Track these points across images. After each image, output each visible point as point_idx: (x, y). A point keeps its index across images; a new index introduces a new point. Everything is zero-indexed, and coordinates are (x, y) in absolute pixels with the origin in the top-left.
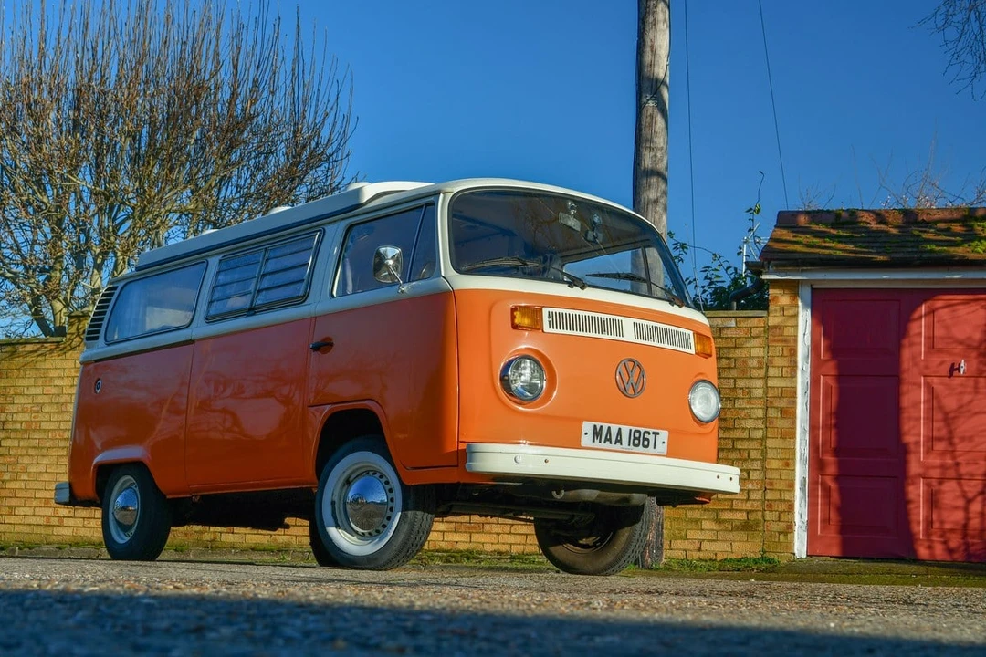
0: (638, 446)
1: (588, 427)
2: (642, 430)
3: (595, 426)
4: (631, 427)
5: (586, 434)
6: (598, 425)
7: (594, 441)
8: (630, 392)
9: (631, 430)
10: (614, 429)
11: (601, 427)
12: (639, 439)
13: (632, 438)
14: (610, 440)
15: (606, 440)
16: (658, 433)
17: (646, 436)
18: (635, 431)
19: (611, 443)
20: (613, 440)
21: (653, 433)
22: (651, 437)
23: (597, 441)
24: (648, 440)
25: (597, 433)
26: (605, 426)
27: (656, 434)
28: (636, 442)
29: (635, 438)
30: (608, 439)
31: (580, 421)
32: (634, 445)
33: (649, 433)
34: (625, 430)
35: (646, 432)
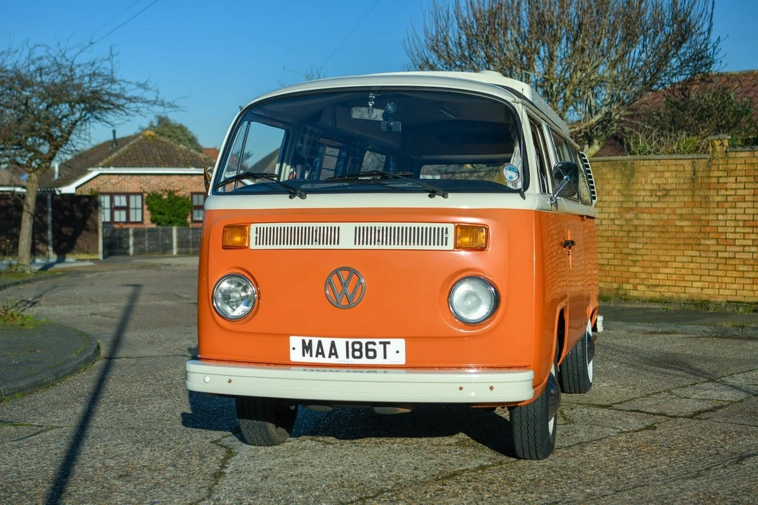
0: (360, 357)
1: (296, 342)
2: (364, 341)
3: (303, 341)
4: (347, 340)
5: (294, 349)
6: (307, 339)
7: (304, 355)
8: (344, 302)
9: (347, 343)
10: (326, 343)
11: (310, 341)
12: (360, 350)
13: (350, 350)
14: (323, 354)
15: (318, 354)
16: (389, 343)
17: (371, 346)
18: (353, 343)
19: (324, 357)
20: (327, 352)
21: (381, 343)
22: (379, 348)
23: (307, 355)
24: (374, 351)
25: (307, 348)
26: (315, 341)
27: (385, 344)
28: (357, 354)
29: (354, 350)
30: (320, 352)
31: (287, 336)
32: (354, 357)
33: (374, 344)
34: (340, 343)
35: (367, 343)
